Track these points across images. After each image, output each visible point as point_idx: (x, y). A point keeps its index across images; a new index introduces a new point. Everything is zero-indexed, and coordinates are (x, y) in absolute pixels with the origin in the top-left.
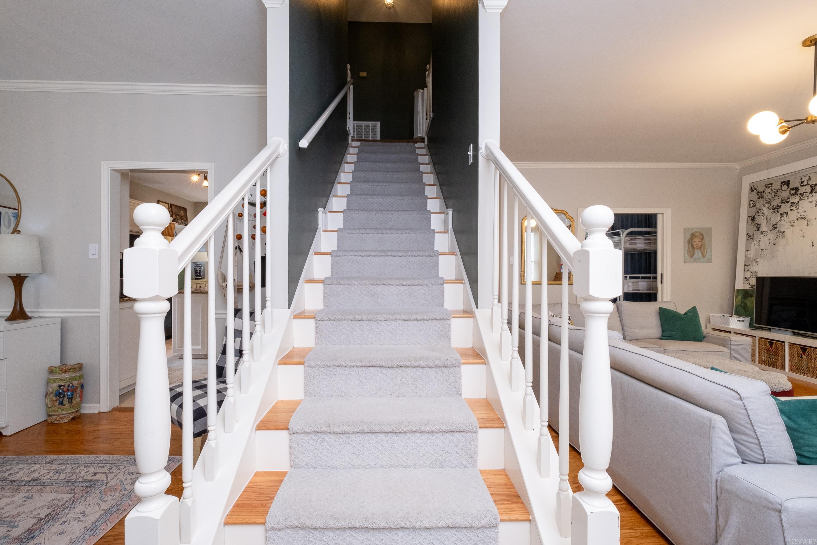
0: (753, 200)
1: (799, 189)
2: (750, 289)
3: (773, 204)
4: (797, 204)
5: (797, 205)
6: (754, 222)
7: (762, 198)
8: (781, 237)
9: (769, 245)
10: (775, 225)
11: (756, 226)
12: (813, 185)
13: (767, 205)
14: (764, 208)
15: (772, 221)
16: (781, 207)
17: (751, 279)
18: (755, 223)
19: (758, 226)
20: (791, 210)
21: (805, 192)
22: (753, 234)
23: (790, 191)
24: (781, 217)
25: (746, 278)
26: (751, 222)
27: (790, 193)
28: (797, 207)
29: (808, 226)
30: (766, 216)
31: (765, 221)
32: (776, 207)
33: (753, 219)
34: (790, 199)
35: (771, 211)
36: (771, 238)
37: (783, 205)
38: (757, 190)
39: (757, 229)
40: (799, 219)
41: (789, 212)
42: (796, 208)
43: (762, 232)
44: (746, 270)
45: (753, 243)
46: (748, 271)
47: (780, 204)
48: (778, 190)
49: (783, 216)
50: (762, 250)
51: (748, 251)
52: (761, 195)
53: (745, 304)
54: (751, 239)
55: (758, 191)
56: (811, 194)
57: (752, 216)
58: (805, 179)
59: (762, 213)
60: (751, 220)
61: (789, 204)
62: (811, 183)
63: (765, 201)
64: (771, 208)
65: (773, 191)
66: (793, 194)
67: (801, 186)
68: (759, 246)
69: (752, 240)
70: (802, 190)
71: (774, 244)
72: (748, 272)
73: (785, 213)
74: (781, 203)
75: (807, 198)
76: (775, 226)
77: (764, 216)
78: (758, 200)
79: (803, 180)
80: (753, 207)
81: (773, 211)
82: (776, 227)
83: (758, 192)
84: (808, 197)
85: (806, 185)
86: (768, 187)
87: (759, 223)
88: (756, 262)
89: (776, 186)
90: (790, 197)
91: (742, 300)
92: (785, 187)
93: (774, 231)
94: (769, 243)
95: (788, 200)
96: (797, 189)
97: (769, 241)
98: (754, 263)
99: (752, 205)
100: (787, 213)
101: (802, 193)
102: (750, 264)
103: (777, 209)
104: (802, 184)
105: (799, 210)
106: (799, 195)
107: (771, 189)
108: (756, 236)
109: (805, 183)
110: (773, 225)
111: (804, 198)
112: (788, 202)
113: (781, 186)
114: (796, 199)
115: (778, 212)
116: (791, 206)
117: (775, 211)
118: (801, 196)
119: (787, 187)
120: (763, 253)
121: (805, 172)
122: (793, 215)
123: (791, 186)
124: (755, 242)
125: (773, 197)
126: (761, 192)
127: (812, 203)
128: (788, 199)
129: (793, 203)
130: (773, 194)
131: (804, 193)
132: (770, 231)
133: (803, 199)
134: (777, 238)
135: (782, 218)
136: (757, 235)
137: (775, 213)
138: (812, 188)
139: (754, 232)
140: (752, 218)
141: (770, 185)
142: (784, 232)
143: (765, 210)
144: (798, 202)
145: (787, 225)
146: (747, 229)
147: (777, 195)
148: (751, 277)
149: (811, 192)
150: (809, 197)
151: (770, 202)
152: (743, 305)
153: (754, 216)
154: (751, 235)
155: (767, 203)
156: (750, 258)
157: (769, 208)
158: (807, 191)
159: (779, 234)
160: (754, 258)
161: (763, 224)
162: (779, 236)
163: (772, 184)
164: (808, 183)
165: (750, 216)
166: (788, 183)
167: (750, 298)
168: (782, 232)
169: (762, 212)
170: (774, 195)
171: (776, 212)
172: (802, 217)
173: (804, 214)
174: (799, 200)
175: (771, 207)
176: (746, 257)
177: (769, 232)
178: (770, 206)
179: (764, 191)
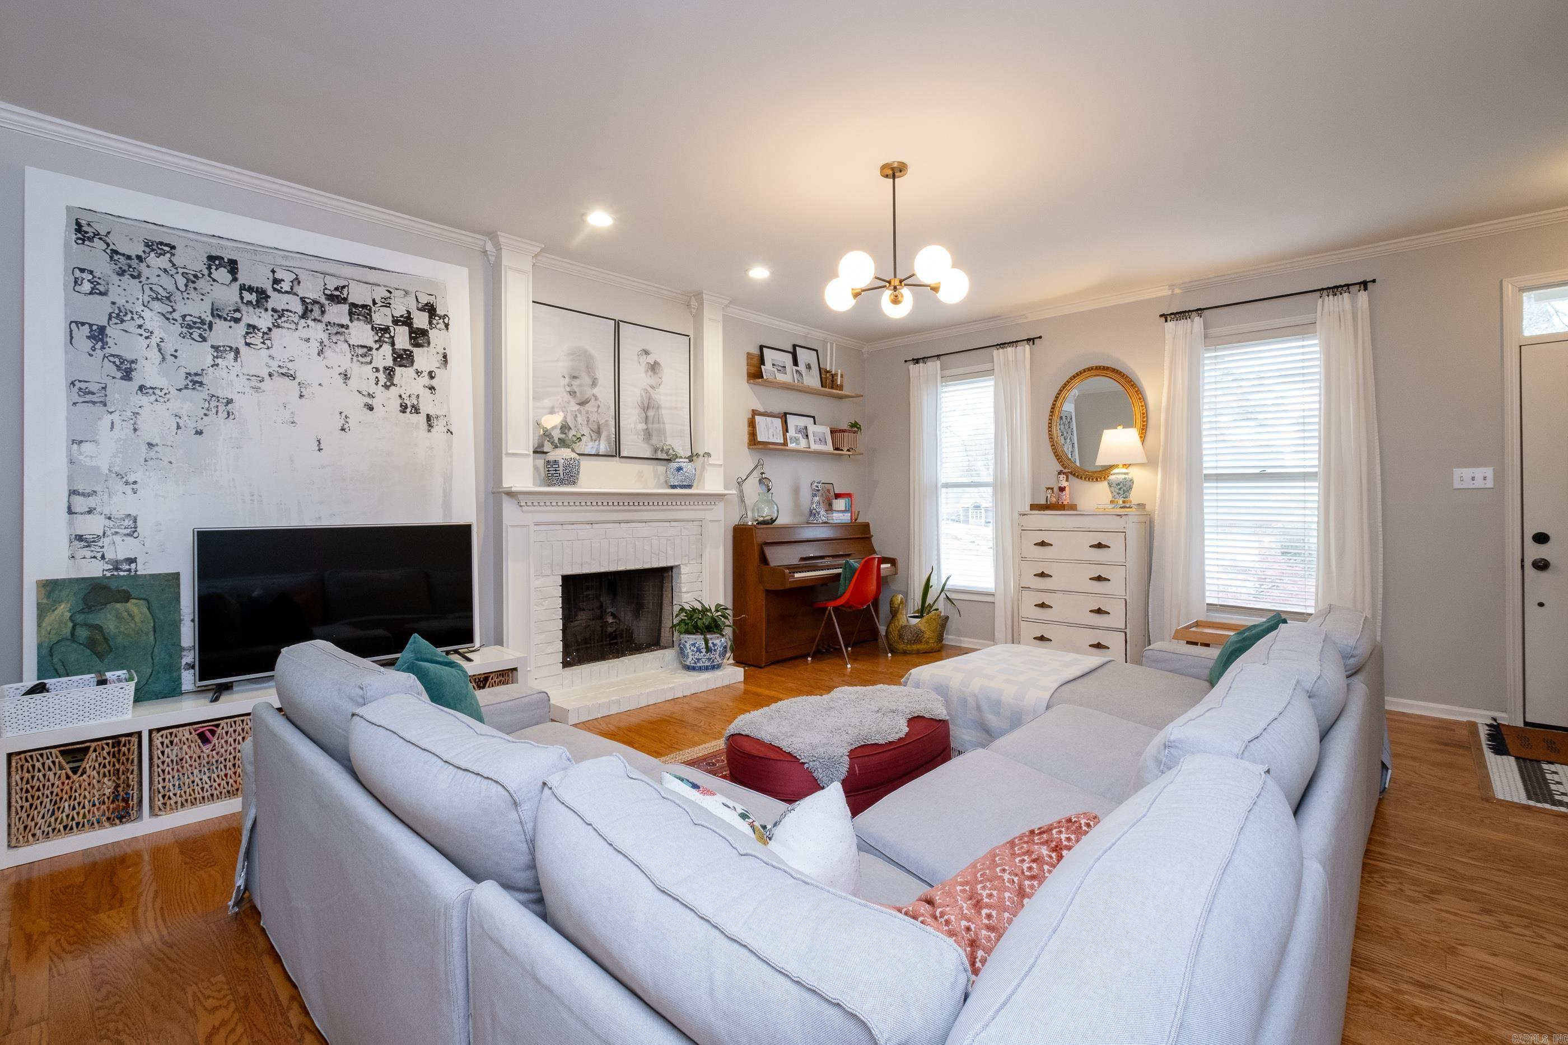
0: (91, 272)
1: (269, 297)
2: (108, 574)
3: (182, 309)
4: (264, 333)
5: (266, 337)
6: (102, 348)
7: (133, 277)
8: (222, 415)
9: (179, 431)
10: (196, 374)
11: (114, 362)
12: (308, 301)
13: (157, 306)
14: (147, 314)
15: (181, 361)
16: (214, 325)
17: (106, 541)
18: (107, 351)
19: (121, 363)
20: (248, 344)
21: (287, 311)
22: (104, 388)
23: (241, 294)
24: (217, 357)
25: (80, 538)
26: (90, 344)
27: (242, 298)
28: (268, 342)
29: (303, 399)
30: (154, 340)
31: (155, 355)
32: (195, 323)
33: (98, 335)
34: (244, 312)
35: (177, 328)
36: (183, 413)
37: (219, 325)
38: (108, 245)
39: (119, 375)
40: (276, 375)
41: (244, 350)
42: (263, 343)
43: (141, 388)
44: (76, 508)
45: (107, 419)
46: (90, 512)
47: (210, 318)
48: (200, 275)
49: (224, 355)
50: (150, 445)
51: (81, 442)
52: (130, 266)
53: (98, 628)
54: (94, 403)
55: (112, 247)
56: (303, 321)
57: (91, 325)
58: (287, 277)
59: (140, 327)
60: (88, 337)
61: (241, 329)
62: (301, 292)
63: (148, 292)
64: (176, 320)
65: (180, 271)
66: (249, 303)
67: (275, 289)
68: (135, 430)
69: (100, 408)
70: (277, 301)
71: (199, 433)
72: (88, 516)
73: (231, 348)
74: (213, 315)
75: (293, 326)
76: (197, 378)
77: (147, 338)
78: (115, 278)
79: (278, 276)
80: (91, 293)
81: (185, 330)
82: (201, 384)
83: (116, 252)
84: (297, 324)
85: (287, 292)
86: (159, 251)
87: (130, 356)
88: (127, 483)
89: (193, 260)
90: (243, 308)
91: (80, 618)
92: (222, 274)
93: (195, 392)
94: (178, 427)
95: (237, 315)
96: (262, 296)
97: (178, 420)
98: (119, 486)
99: (87, 287)
100: (237, 352)
101: (279, 309)
102: (98, 489)
103: (199, 328)
104: (275, 286)
105: (272, 352)
106: (270, 312)
107: (170, 261)
108: (117, 396)
109: (286, 286)
110: (189, 374)
111: (285, 325)
112: (237, 321)
113: (209, 268)
114: (264, 320)
115: (204, 339)
116: (247, 333)
117: (191, 334)
118: (276, 316)
119: (230, 277)
120: (152, 454)
121: (286, 257)
122: (254, 360)
123: (243, 278)
124: (115, 417)
125: (183, 288)
126: (129, 258)
127: (309, 344)
128: (235, 311)
129: (252, 328)
130: (181, 282)
131: (283, 310)
132: (180, 390)
133: (283, 325)
134: (205, 415)
135: (219, 361)
136: (120, 391)
137: (193, 339)
138: (307, 308)
139: (110, 382)
140: (91, 330)
141: (167, 249)
142: (229, 401)
143: (152, 319)
144: (270, 330)
145: (240, 384)
146: (69, 364)
147: (195, 289)
148: (108, 533)
149: (304, 316)
150: (300, 327)
151: (168, 298)
152: (83, 633)
153: (102, 329)
154: (94, 390)
155: (158, 299)
156: (96, 470)
157: (168, 319)
158: (293, 310)
159: (213, 403)
160: (116, 469)
161: (142, 362)
162: (214, 411)
163: (173, 247)
164: (295, 290)
165: (83, 324)
166: (233, 267)
167: (118, 605)
168: (225, 401)
169: (140, 322)
170: (186, 286)
171: (196, 336)
172: (284, 371)
173: (290, 365)
174: (271, 326)
175: (176, 315)
176: (71, 462)
177: (173, 392)
178: (171, 313)
179: (139, 258)
